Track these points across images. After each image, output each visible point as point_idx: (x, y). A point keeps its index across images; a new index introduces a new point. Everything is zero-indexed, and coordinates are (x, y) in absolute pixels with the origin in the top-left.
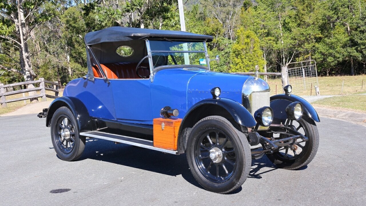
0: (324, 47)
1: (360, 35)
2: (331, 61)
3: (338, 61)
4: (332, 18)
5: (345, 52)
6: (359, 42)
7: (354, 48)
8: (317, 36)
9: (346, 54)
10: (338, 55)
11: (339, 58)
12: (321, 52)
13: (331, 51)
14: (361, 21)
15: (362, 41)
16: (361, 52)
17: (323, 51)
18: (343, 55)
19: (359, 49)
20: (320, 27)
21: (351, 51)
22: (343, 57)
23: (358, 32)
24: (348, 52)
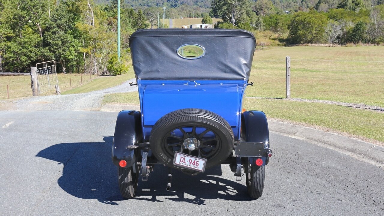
0: (16, 46)
1: (52, 36)
2: (24, 60)
3: (31, 60)
4: (24, 17)
5: (38, 52)
6: (52, 42)
7: (47, 48)
8: (9, 35)
9: (39, 53)
10: (31, 55)
11: (32, 57)
12: (14, 51)
13: (24, 50)
14: (53, 23)
15: (55, 42)
16: (54, 52)
17: (16, 50)
18: (37, 55)
19: (52, 49)
20: (11, 26)
21: (45, 51)
22: (36, 56)
23: (50, 33)
24: (41, 52)
